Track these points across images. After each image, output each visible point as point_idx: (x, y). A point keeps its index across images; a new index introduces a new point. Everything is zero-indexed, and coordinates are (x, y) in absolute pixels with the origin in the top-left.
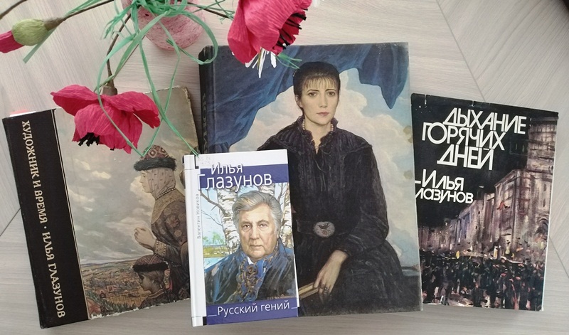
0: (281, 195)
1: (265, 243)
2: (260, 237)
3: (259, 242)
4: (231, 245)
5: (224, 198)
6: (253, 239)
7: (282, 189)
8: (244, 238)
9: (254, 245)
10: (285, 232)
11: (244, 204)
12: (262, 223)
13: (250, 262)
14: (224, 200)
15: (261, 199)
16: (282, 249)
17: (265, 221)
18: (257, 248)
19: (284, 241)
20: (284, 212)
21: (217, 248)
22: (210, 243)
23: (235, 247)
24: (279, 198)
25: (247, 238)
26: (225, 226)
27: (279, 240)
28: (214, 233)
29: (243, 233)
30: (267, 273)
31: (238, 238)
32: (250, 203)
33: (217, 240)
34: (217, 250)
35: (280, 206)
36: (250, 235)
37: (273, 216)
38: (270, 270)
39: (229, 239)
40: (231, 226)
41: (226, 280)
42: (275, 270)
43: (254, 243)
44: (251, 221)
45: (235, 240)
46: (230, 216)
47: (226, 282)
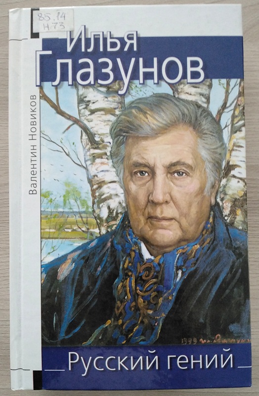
0: (224, 106)
1: (182, 214)
2: (171, 200)
3: (169, 211)
4: (104, 213)
5: (93, 107)
6: (155, 204)
7: (227, 93)
8: (135, 199)
9: (156, 218)
10: (230, 192)
11: (136, 122)
12: (178, 168)
13: (146, 255)
14: (93, 112)
15: (177, 113)
16: (221, 229)
17: (184, 164)
18: (165, 223)
19: (226, 212)
20: (229, 146)
21: (72, 219)
22: (57, 206)
23: (115, 219)
24: (220, 113)
25: (142, 199)
26: (93, 170)
27: (216, 208)
28: (67, 184)
29: (133, 187)
30: (185, 282)
31: (122, 198)
32: (152, 121)
33: (72, 201)
34: (72, 223)
35: (219, 131)
36: (150, 193)
37: (204, 154)
38: (192, 275)
39: (99, 200)
40: (106, 170)
41: (88, 292)
42: (204, 277)
43: (158, 212)
44: (151, 162)
45: (113, 204)
46: (105, 147)
47: (90, 297)
